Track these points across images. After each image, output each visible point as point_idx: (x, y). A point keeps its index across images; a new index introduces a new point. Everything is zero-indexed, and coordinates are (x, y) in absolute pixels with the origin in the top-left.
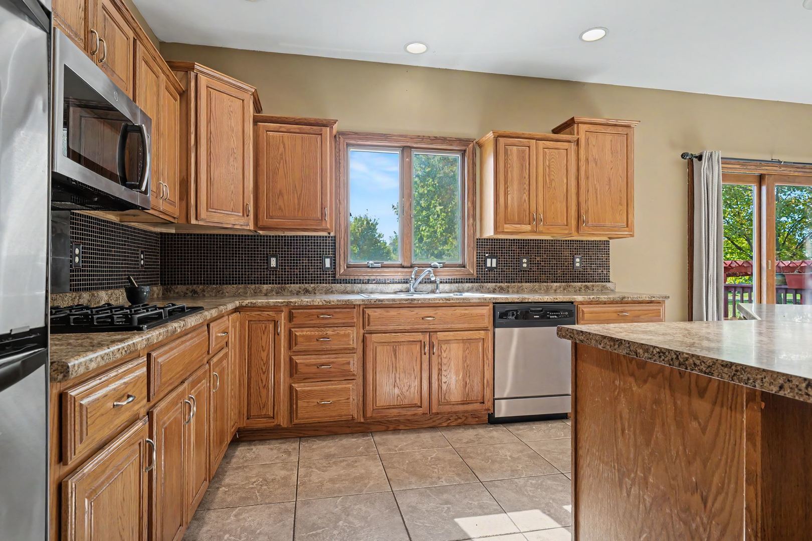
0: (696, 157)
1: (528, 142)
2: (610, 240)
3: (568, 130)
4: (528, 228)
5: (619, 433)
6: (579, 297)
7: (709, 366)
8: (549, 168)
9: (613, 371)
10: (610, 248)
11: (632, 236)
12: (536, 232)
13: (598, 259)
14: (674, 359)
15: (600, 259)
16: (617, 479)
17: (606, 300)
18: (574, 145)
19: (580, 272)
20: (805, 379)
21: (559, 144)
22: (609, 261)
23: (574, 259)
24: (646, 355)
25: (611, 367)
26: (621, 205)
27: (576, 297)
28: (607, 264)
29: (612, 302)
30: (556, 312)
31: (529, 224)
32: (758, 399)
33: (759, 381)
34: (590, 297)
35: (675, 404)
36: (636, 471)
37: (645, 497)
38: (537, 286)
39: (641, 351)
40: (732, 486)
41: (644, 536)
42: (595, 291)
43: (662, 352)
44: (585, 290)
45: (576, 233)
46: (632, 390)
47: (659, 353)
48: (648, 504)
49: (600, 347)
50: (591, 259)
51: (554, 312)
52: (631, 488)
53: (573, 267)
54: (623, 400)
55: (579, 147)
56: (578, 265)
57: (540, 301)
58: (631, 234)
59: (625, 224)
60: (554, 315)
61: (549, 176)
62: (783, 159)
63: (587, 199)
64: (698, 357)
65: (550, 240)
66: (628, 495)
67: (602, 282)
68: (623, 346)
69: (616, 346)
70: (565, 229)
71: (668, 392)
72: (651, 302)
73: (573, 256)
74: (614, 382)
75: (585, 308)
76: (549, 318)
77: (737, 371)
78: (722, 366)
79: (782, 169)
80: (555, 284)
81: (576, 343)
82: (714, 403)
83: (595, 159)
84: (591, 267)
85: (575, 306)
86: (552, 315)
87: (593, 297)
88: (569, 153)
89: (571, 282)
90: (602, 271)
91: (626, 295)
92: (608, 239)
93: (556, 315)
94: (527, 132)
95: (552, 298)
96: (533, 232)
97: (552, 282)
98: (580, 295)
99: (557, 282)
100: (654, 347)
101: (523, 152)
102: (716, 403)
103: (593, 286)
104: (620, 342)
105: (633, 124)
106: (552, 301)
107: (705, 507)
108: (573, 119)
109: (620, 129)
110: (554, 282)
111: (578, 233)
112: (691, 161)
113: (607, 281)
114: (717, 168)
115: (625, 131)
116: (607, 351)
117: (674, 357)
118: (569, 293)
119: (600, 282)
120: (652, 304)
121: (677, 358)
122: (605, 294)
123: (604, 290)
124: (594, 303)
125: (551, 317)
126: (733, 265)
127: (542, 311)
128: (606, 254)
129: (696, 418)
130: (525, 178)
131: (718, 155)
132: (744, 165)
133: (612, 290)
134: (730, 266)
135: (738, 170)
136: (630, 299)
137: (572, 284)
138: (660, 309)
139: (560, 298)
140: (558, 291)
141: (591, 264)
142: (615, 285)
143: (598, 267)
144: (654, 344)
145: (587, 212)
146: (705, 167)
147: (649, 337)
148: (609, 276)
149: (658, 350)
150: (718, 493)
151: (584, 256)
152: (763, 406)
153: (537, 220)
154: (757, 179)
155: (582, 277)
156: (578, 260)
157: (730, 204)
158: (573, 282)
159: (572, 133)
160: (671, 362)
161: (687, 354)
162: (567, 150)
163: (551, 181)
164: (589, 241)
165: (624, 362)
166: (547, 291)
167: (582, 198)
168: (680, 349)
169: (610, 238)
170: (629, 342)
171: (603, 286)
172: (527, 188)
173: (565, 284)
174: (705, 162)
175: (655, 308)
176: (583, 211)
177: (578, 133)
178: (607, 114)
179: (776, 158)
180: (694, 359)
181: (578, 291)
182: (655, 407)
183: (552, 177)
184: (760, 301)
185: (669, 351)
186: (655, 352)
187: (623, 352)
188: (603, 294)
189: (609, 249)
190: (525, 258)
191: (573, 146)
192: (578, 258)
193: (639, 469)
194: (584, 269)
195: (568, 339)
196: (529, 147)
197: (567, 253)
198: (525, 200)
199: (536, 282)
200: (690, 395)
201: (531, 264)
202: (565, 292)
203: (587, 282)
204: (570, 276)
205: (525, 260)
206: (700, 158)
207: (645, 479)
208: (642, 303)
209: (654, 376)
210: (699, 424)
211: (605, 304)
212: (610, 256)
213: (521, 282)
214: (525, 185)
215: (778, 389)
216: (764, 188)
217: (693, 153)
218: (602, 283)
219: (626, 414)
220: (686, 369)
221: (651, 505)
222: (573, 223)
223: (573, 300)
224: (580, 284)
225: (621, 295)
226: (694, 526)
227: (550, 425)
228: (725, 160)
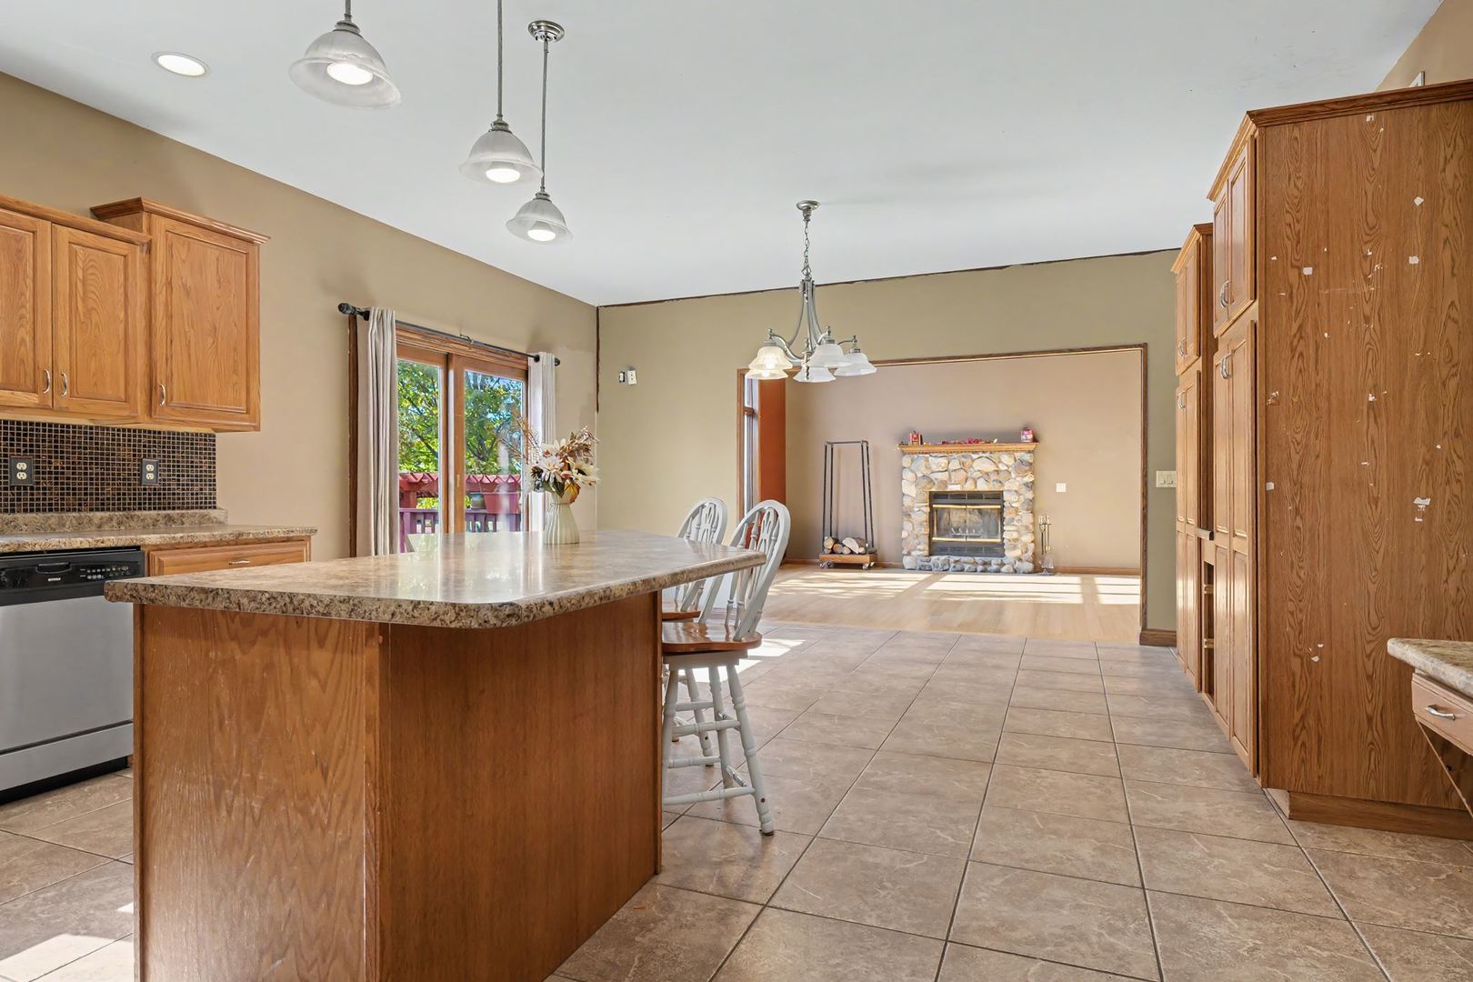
0: (361, 313)
1: (32, 222)
2: (216, 434)
3: (127, 218)
4: (33, 399)
5: (216, 728)
6: (152, 536)
7: (327, 605)
8: (84, 285)
9: (206, 639)
10: (217, 447)
11: (257, 429)
12: (52, 410)
13: (192, 467)
14: (288, 604)
15: (197, 467)
16: (212, 797)
17: (207, 540)
18: (142, 251)
19: (155, 489)
20: (412, 602)
21: (106, 243)
22: (214, 472)
23: (141, 466)
24: (252, 604)
25: (202, 634)
26: (236, 375)
27: (144, 536)
28: (210, 476)
29: (219, 543)
30: (101, 567)
31: (35, 392)
32: (377, 632)
33: (374, 613)
34: (176, 535)
35: (291, 663)
36: (241, 773)
37: (253, 804)
38: (53, 520)
39: (245, 601)
40: (353, 742)
41: (252, 857)
42: (186, 525)
43: (275, 598)
44: (166, 524)
45: (147, 418)
46: (234, 660)
47: (269, 599)
48: (257, 811)
49: (184, 604)
50: (178, 466)
51: (96, 568)
52: (233, 801)
53: (140, 480)
54: (222, 679)
55: (153, 256)
56: (150, 476)
57: (63, 547)
58: (254, 427)
59: (243, 407)
60: (97, 574)
61: (84, 300)
62: (474, 337)
63: (169, 356)
64: (315, 596)
65: (86, 427)
66: (229, 813)
67: (201, 508)
68: (220, 599)
69: (210, 599)
70: (124, 409)
71: (282, 650)
72: (288, 540)
73: (140, 460)
74: (207, 655)
75: (164, 555)
76: (86, 580)
77: (354, 605)
78: (341, 602)
79: (473, 350)
80: (99, 514)
81: (142, 606)
82: (335, 651)
83: (185, 286)
84: (179, 480)
85: (144, 553)
86: (92, 574)
87: (182, 535)
88: (130, 263)
89: (134, 509)
90: (201, 489)
91: (242, 530)
92: (212, 432)
93: (101, 573)
94: (30, 200)
95: (90, 540)
96: (42, 408)
97: (91, 510)
98: (154, 533)
99: (103, 510)
100: (263, 593)
101: (19, 240)
102: (336, 649)
103: (182, 515)
104: (215, 593)
105: (257, 239)
106: (92, 546)
107: (325, 779)
108: (138, 201)
109: (235, 242)
110: (97, 510)
111: (151, 416)
112: (354, 318)
113: (210, 507)
114: (390, 337)
115: (243, 247)
116: (196, 610)
117: (288, 600)
118: (130, 530)
119: (197, 508)
120: (289, 543)
121: (291, 602)
122: (208, 529)
123: (203, 523)
124: (182, 546)
125: (89, 577)
126: (426, 481)
127: (68, 566)
128: (210, 458)
129: (315, 674)
130: (23, 294)
131: (392, 316)
132: (426, 337)
133: (220, 523)
134: (421, 481)
135: (417, 342)
136: (251, 536)
137: (138, 513)
138: (302, 551)
139: (111, 540)
140: (106, 527)
141: (178, 476)
142: (227, 513)
143: (192, 481)
144: (263, 589)
145: (169, 380)
146: (374, 332)
147: (258, 583)
148: (214, 498)
149: (267, 595)
150: (339, 757)
151: (164, 461)
152: (381, 641)
153: (55, 385)
154: (443, 360)
155: (159, 499)
156: (150, 467)
157: (424, 384)
158: (140, 509)
159: (136, 226)
160: (284, 609)
161: (302, 594)
162: (125, 256)
163: (89, 311)
164: (174, 434)
165: (222, 620)
166: (79, 529)
167: (160, 352)
168: (295, 590)
169: (217, 431)
170: (228, 591)
171: (203, 516)
172: (29, 316)
173: (121, 513)
174: (373, 324)
175: (293, 549)
176: (160, 378)
177: (150, 231)
178: (212, 211)
179: (465, 334)
180: (311, 599)
181: (153, 526)
182: (265, 674)
183: (91, 304)
184: (447, 530)
185: (282, 594)
186: (264, 599)
187: (219, 605)
188: (201, 529)
189: (214, 450)
190: (22, 460)
191: (139, 255)
192: (150, 463)
193: (244, 769)
194: (164, 485)
195: (128, 601)
196: (33, 232)
197: (126, 453)
198: (23, 341)
199: (51, 510)
200: (308, 647)
201: (38, 473)
202: (122, 528)
203: (169, 508)
204: (133, 498)
205: (22, 466)
206: (366, 315)
207: (253, 779)
208: (273, 542)
209: (264, 633)
210: (320, 681)
211: (206, 546)
212: (216, 461)
213: (13, 511)
214: (23, 311)
215: (390, 616)
216: (451, 373)
217: (356, 306)
218: (202, 511)
219: (225, 697)
220: (302, 613)
221: (261, 810)
222: (140, 397)
223: (138, 544)
224: (153, 513)
225: (236, 530)
226: (313, 811)
227: (86, 789)
228: (401, 326)
